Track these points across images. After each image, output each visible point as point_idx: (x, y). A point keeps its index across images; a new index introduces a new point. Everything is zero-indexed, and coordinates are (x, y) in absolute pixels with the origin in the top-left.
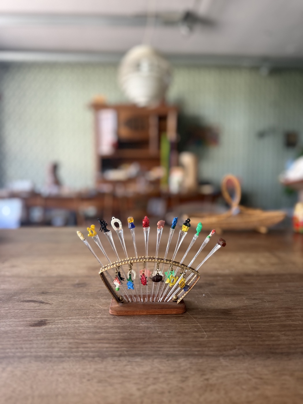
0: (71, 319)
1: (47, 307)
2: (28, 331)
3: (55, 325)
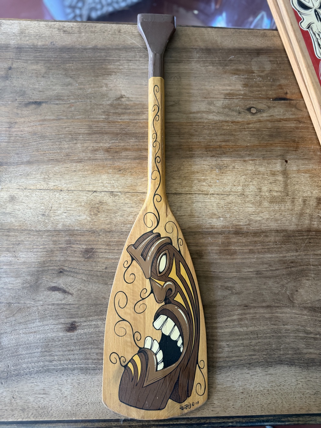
0: (92, 321)
1: (70, 299)
2: (67, 338)
3: (83, 329)
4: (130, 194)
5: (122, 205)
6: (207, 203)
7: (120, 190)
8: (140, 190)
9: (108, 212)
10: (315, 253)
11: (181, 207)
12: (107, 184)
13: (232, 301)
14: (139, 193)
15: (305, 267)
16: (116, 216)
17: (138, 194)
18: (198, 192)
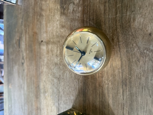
10: (103, 12)
15: (118, 24)
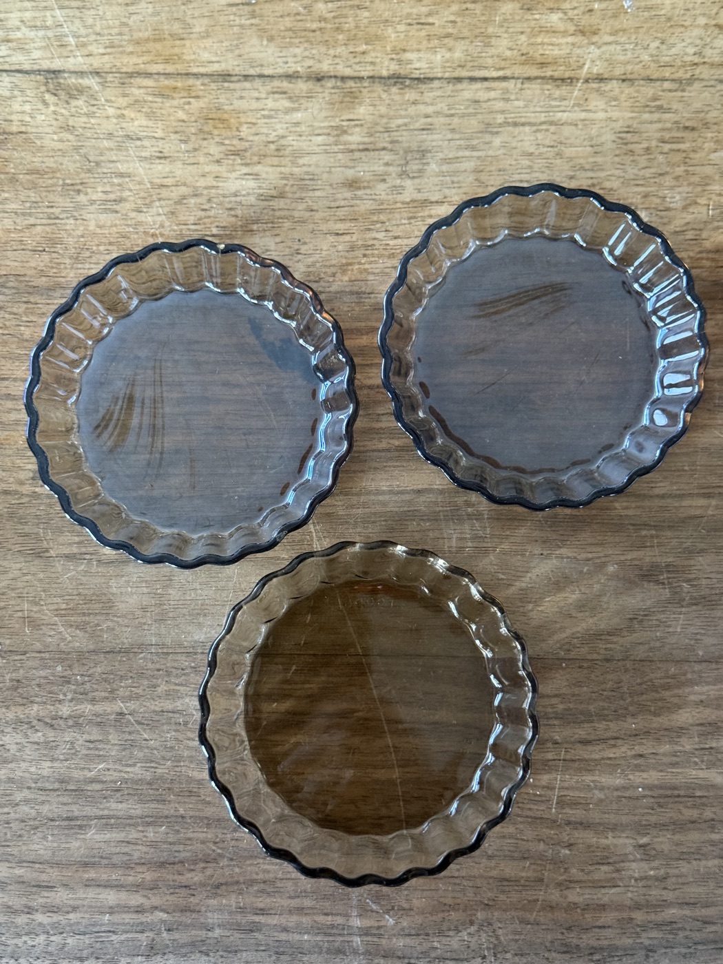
4: (149, 82)
5: (106, 143)
6: (567, 130)
7: (96, 63)
8: (203, 64)
9: (34, 186)
11: (423, 153)
12: (25, 32)
13: (673, 640)
14: (196, 75)
16: (78, 207)
17: (191, 81)
18: (518, 71)
